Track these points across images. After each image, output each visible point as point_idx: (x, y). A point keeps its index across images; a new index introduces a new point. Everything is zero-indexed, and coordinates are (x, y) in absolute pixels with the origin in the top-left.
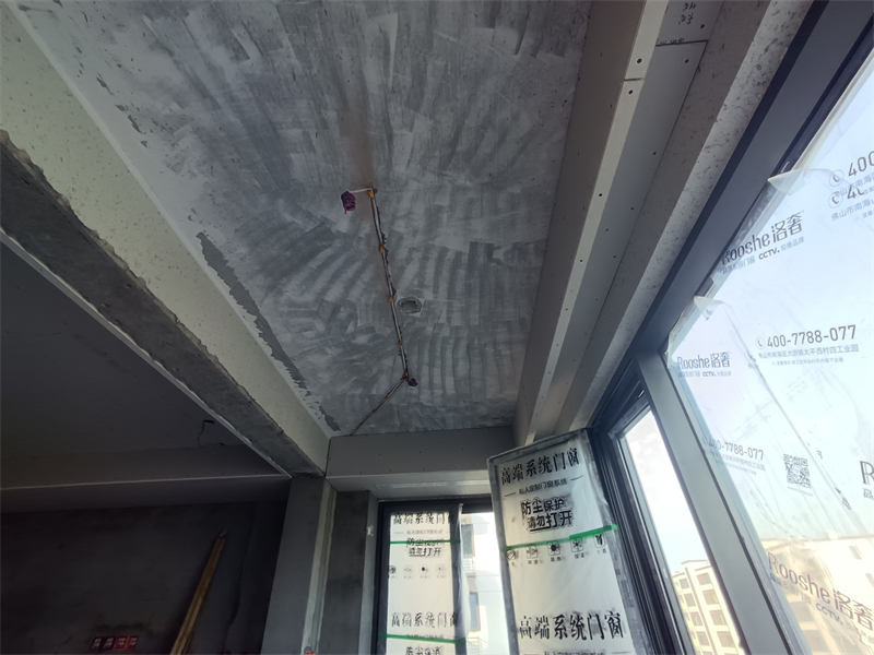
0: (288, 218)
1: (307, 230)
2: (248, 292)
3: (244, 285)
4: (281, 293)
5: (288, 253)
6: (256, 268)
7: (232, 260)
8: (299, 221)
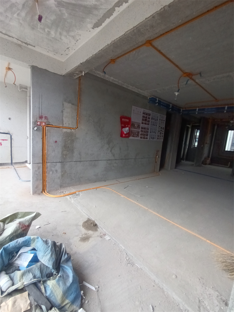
0: (66, 14)
1: (64, 9)
2: (104, 14)
3: (102, 16)
4: (96, 5)
5: (77, 10)
6: (91, 15)
7: (94, 21)
8: (64, 12)
